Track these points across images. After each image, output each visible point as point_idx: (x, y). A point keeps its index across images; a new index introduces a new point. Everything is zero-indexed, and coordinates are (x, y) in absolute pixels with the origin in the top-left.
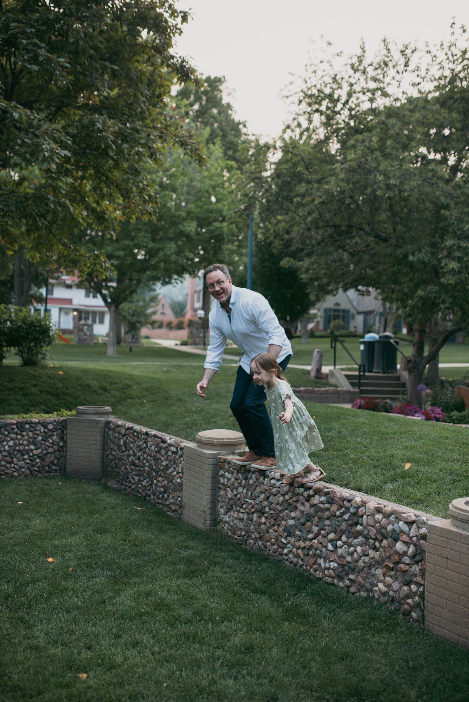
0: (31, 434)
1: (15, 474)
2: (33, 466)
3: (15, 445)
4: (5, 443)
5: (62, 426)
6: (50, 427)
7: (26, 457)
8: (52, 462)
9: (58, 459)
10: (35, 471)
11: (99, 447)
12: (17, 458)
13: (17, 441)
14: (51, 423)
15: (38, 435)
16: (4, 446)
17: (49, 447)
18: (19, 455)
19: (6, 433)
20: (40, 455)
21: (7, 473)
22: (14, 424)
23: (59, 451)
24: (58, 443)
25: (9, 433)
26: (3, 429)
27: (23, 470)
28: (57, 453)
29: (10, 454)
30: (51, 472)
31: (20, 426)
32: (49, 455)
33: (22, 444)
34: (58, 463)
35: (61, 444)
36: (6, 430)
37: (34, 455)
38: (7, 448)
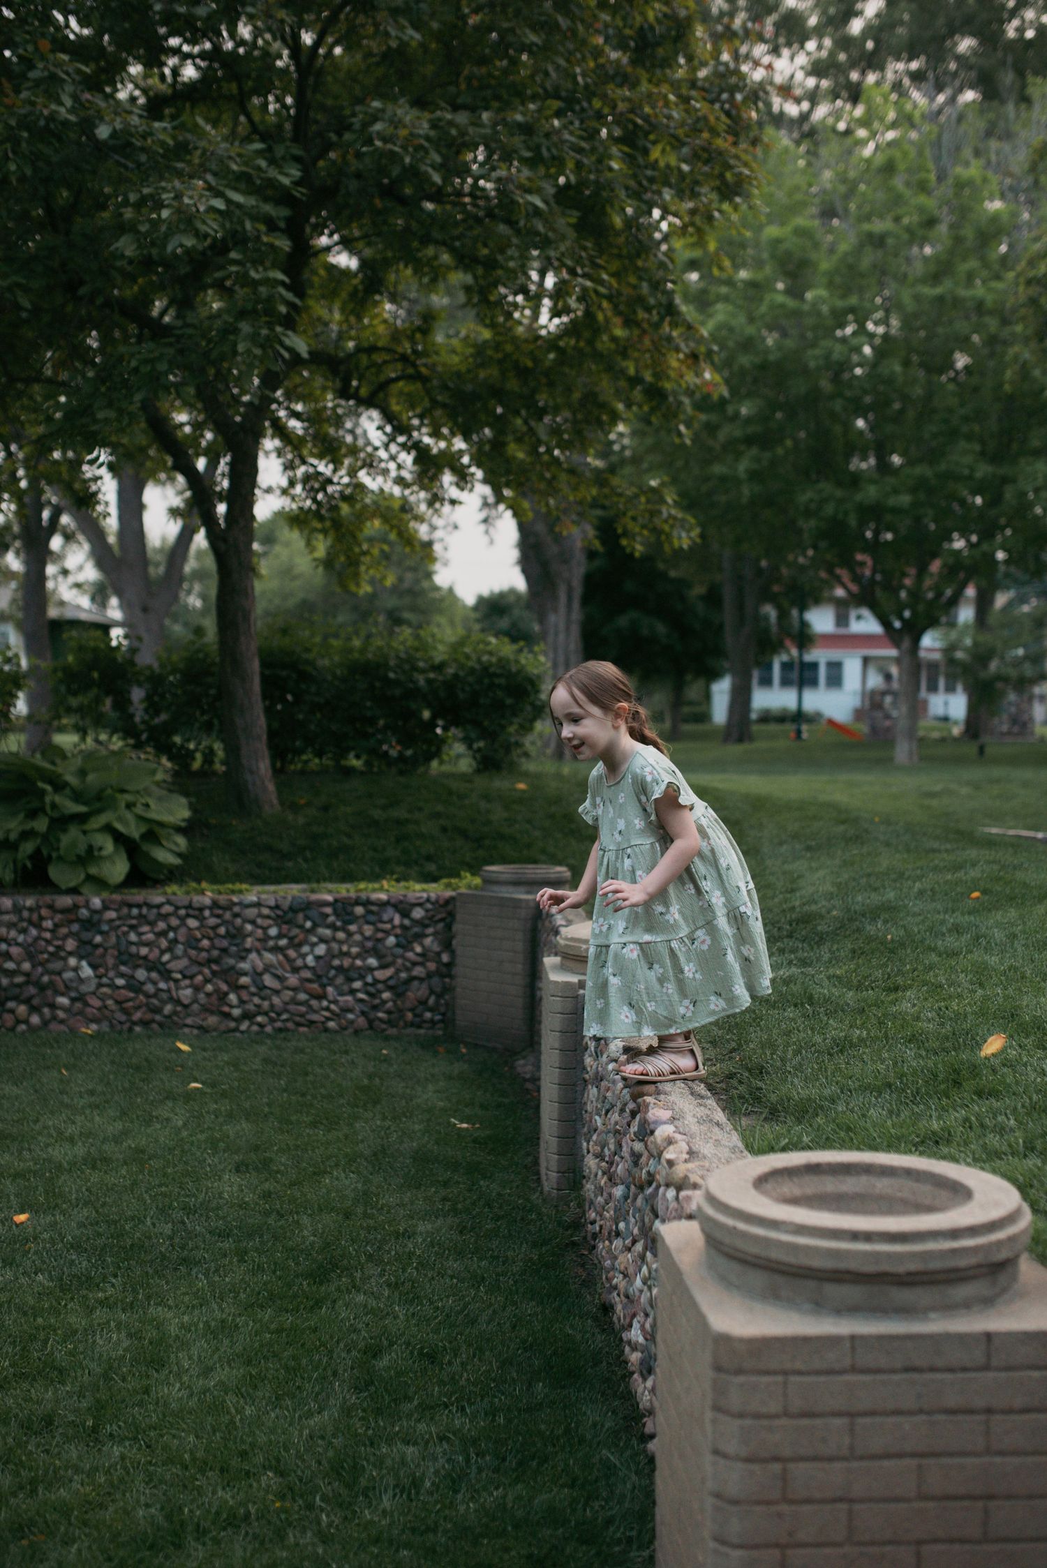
0: (368, 930)
1: (331, 1024)
2: (375, 1008)
3: (331, 955)
4: (306, 949)
5: (445, 913)
6: (418, 913)
7: (357, 985)
8: (423, 1002)
9: (439, 996)
10: (381, 1020)
11: (520, 967)
12: (336, 987)
13: (335, 946)
14: (420, 905)
15: (387, 933)
16: (304, 956)
17: (414, 964)
18: (340, 980)
19: (308, 924)
20: (391, 983)
21: (312, 1022)
22: (327, 904)
23: (438, 973)
24: (438, 954)
25: (315, 925)
26: (300, 916)
27: (350, 1016)
28: (436, 980)
29: (319, 977)
30: (419, 1027)
31: (343, 908)
32: (416, 983)
33: (347, 954)
34: (437, 1002)
35: (445, 958)
36: (307, 918)
37: (376, 981)
38: (310, 960)
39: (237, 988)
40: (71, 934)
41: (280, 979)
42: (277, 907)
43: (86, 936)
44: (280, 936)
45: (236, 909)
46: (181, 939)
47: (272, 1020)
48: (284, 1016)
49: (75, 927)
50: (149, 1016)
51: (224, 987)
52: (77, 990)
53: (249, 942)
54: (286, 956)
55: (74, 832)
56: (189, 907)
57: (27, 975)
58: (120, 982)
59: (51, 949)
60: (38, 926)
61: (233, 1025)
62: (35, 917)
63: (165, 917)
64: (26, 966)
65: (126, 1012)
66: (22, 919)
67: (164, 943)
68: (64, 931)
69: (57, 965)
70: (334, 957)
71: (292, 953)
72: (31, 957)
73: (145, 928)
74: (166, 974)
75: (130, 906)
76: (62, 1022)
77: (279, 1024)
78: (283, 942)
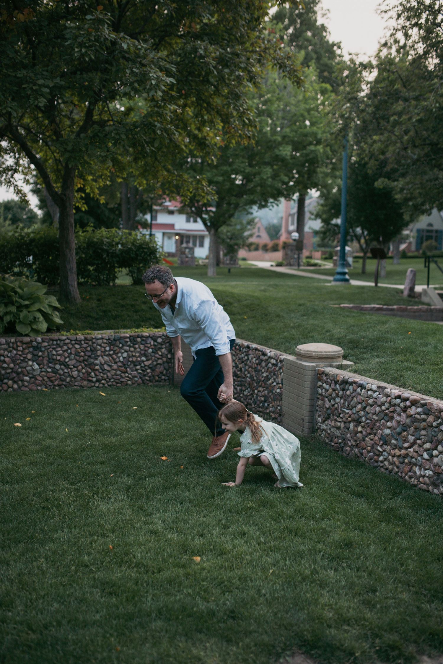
0: (142, 347)
1: (129, 382)
2: (145, 375)
3: (129, 356)
4: (120, 355)
6: (160, 340)
7: (138, 367)
8: (162, 373)
9: (167, 370)
10: (147, 380)
12: (130, 368)
13: (130, 353)
14: (160, 337)
15: (149, 348)
16: (119, 357)
17: (158, 359)
18: (132, 366)
19: (121, 345)
20: (151, 366)
21: (122, 382)
22: (127, 338)
23: (167, 362)
24: (167, 355)
25: (123, 345)
26: (118, 342)
27: (136, 379)
28: (166, 364)
29: (124, 365)
30: (160, 382)
31: (133, 339)
32: (159, 366)
33: (135, 356)
34: (166, 373)
35: (169, 356)
36: (120, 343)
37: (145, 366)
38: (121, 359)
39: (94, 370)
40: (30, 352)
41: (110, 366)
42: (109, 339)
43: (35, 353)
44: (110, 350)
45: (94, 340)
46: (73, 353)
47: (107, 382)
48: (112, 380)
49: (31, 349)
50: (61, 383)
51: (90, 370)
52: (32, 374)
53: (99, 353)
54: (112, 358)
55: (25, 312)
56: (76, 340)
57: (12, 369)
58: (49, 370)
59: (22, 358)
60: (17, 350)
61: (93, 384)
62: (15, 346)
63: (66, 344)
64: (12, 365)
65: (52, 381)
66: (9, 347)
67: (66, 355)
68: (27, 351)
69: (24, 365)
70: (130, 357)
71: (114, 356)
72: (13, 361)
73: (59, 349)
74: (67, 366)
75: (53, 340)
76: (26, 387)
77: (110, 383)
78: (111, 352)
